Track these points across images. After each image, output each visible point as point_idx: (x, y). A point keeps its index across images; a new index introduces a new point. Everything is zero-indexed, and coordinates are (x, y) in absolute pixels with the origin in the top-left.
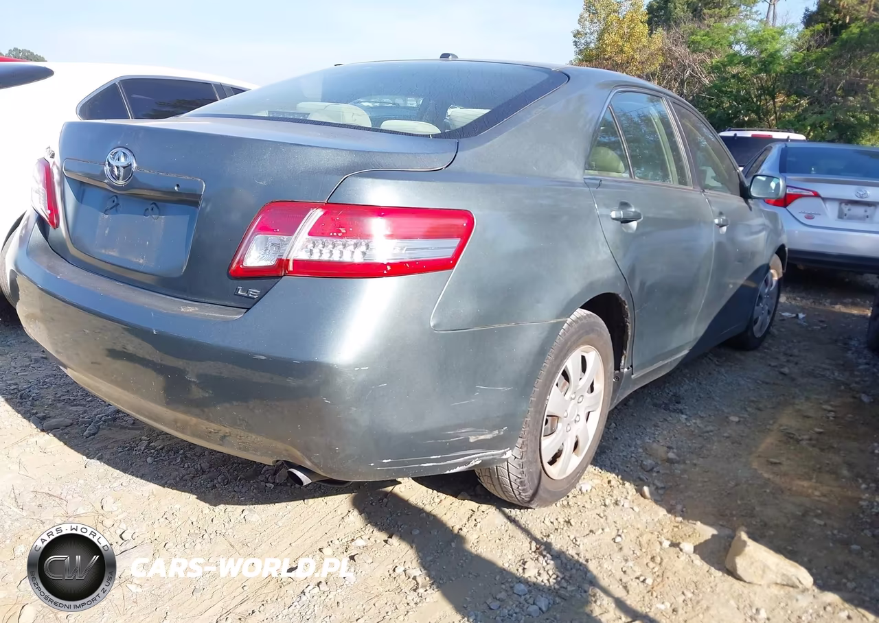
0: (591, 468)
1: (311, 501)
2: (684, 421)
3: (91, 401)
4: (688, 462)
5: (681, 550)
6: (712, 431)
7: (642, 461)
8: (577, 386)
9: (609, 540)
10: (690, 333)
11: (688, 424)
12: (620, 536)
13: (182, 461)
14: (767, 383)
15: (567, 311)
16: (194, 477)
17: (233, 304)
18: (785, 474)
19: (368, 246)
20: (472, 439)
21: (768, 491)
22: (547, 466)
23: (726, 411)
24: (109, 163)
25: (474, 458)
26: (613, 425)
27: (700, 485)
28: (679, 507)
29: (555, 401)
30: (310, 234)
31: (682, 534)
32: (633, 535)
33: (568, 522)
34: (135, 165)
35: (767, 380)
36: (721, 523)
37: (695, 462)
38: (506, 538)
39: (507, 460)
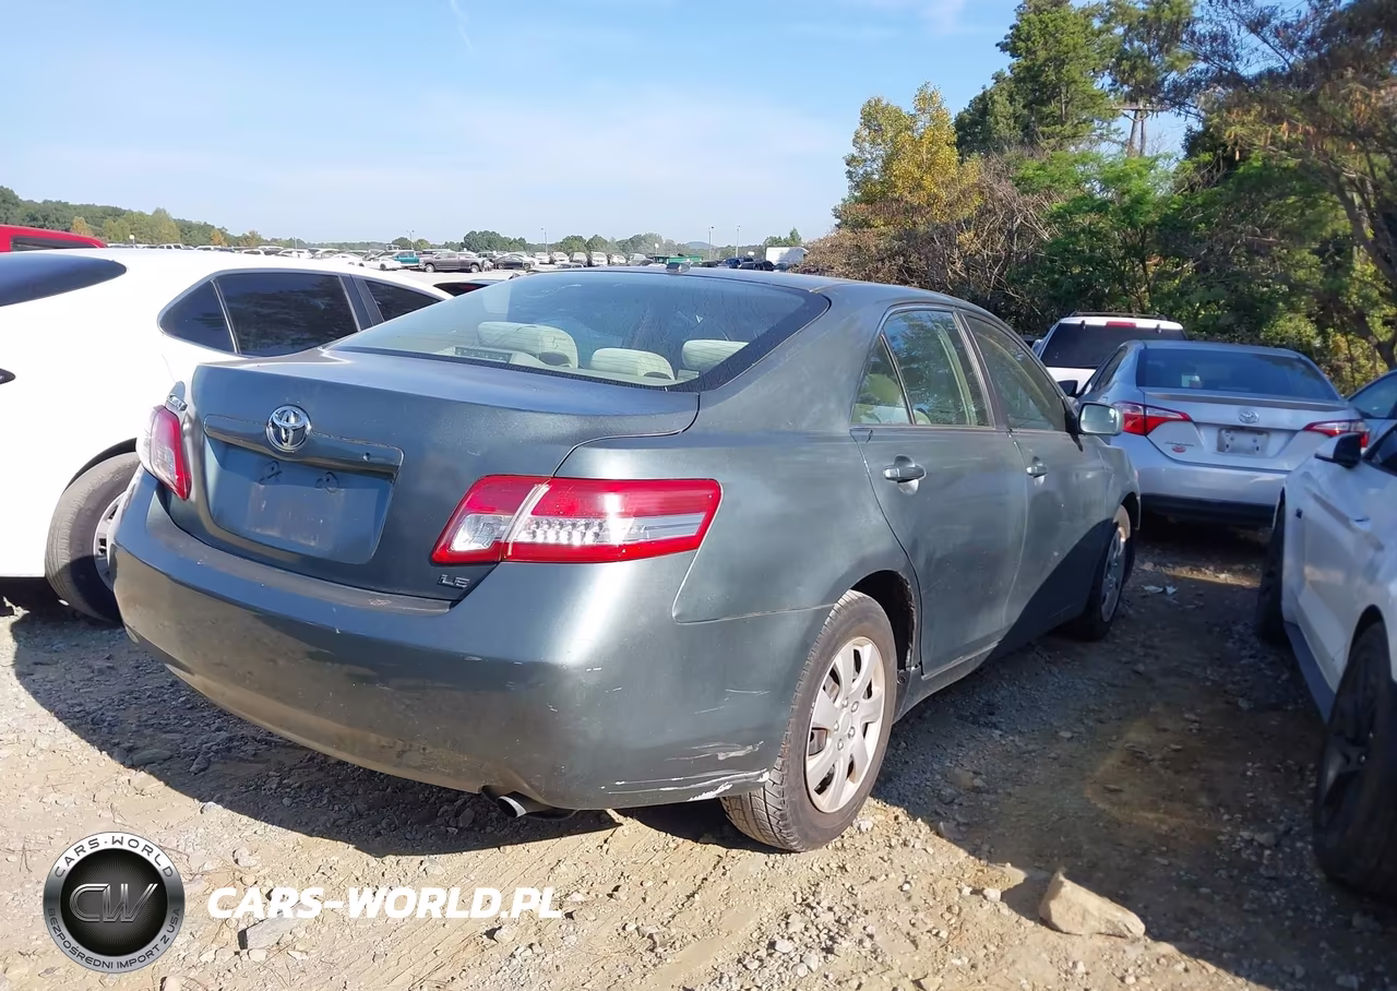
0: (870, 801)
1: (509, 848)
2: (998, 738)
3: (190, 726)
4: (1000, 791)
5: (985, 897)
6: (1034, 751)
7: (940, 791)
8: (851, 689)
9: (894, 888)
10: (1000, 619)
11: (1004, 742)
12: (908, 883)
13: (329, 801)
14: (1114, 686)
15: (835, 594)
16: (349, 822)
17: (434, 596)
18: (1126, 804)
19: (601, 525)
20: (721, 757)
21: (1101, 824)
22: (814, 795)
23: (1055, 724)
24: (273, 423)
25: (724, 782)
26: (903, 744)
27: (1013, 819)
28: (986, 847)
29: (822, 709)
30: (534, 512)
31: (988, 879)
32: (925, 882)
33: (843, 868)
34: (309, 427)
35: (1116, 682)
36: (1037, 864)
37: (1008, 790)
38: (764, 889)
39: (763, 785)
